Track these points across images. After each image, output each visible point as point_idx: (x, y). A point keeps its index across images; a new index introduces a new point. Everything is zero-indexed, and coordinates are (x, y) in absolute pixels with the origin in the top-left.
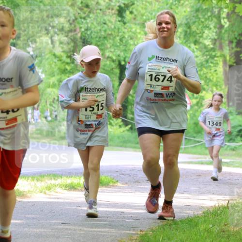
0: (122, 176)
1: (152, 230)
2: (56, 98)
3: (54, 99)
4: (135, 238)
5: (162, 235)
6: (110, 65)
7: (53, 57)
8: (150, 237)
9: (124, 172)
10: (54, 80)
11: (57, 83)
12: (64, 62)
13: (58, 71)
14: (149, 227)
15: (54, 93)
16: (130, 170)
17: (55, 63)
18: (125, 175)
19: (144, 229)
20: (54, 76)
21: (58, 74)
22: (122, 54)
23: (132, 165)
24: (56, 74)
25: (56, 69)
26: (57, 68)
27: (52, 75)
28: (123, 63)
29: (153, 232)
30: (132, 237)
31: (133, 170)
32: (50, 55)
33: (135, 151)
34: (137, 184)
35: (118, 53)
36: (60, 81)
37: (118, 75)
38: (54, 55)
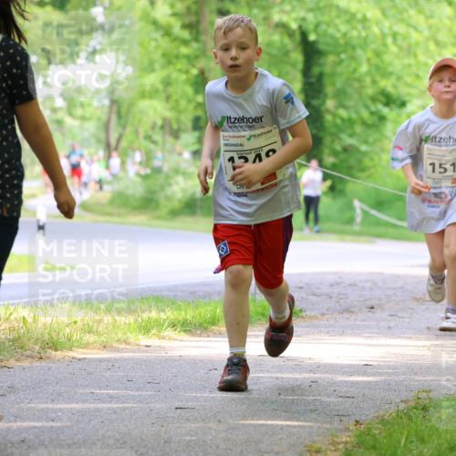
0: (311, 298)
1: (383, 420)
2: (159, 122)
3: (154, 124)
4: (344, 440)
5: (406, 433)
6: (282, 42)
7: (151, 28)
8: (377, 436)
9: (318, 288)
10: (153, 79)
11: (161, 87)
12: (176, 39)
13: (162, 61)
14: (376, 414)
15: (155, 110)
16: (332, 285)
17: (156, 40)
18: (318, 296)
19: (363, 418)
20: (153, 70)
21: (163, 67)
22: (310, 17)
23: (335, 273)
24: (157, 66)
25: (157, 56)
26: (159, 53)
27: (150, 68)
28: (312, 37)
29: (384, 425)
30: (337, 437)
31: (338, 284)
32: (142, 24)
33: (343, 240)
34: (346, 315)
35: (302, 14)
36: (167, 83)
37: (300, 66)
38: (155, 23)
